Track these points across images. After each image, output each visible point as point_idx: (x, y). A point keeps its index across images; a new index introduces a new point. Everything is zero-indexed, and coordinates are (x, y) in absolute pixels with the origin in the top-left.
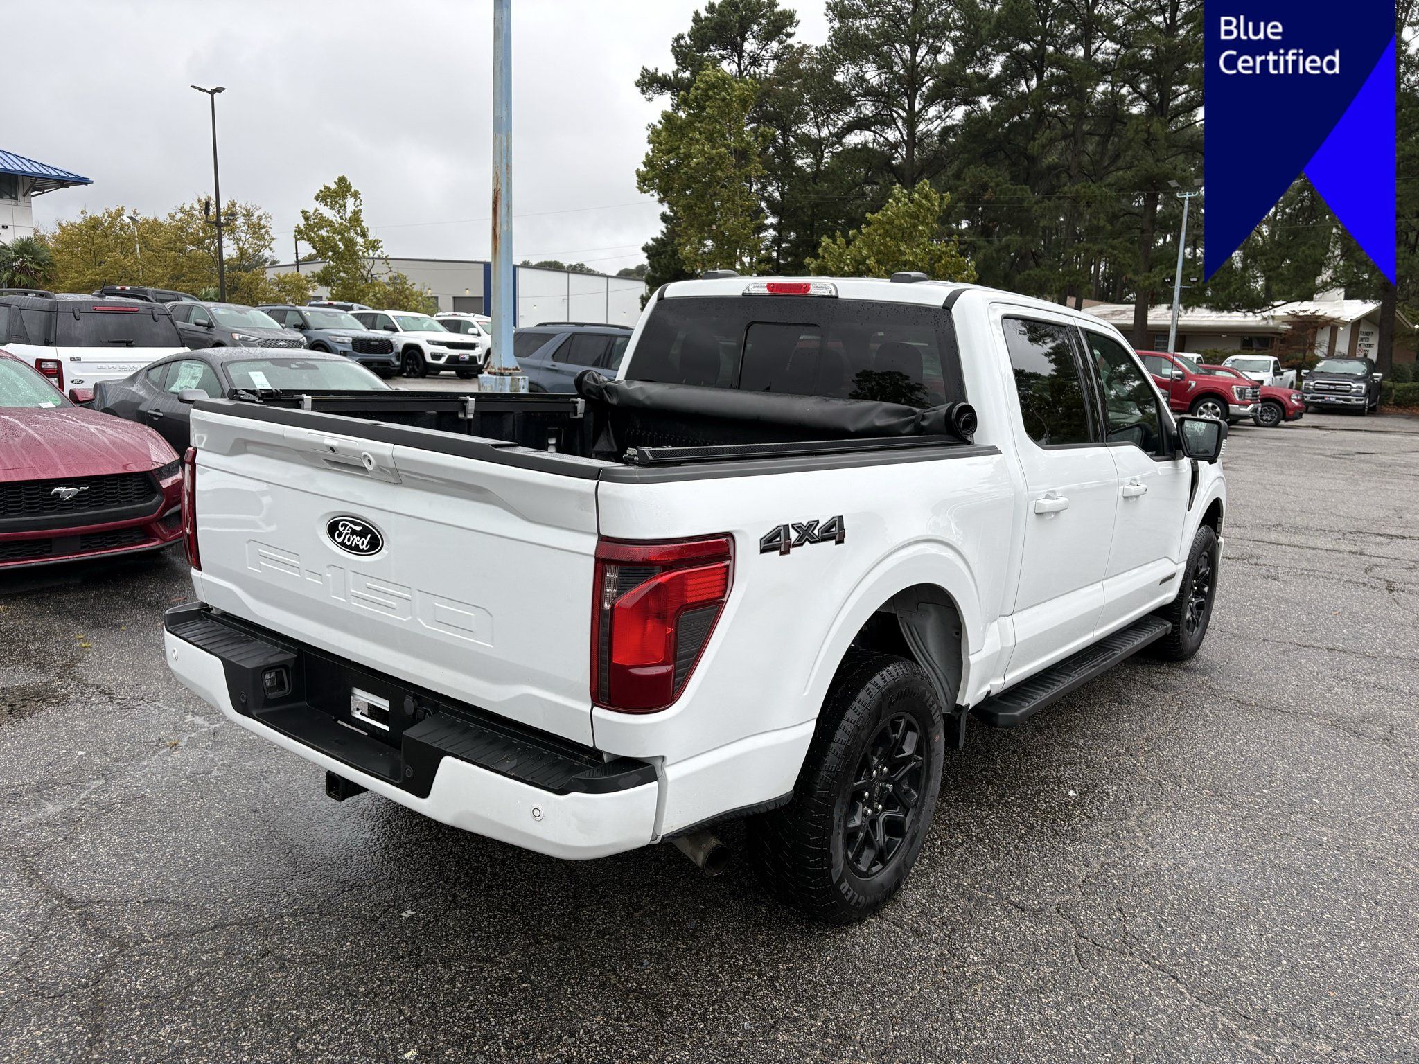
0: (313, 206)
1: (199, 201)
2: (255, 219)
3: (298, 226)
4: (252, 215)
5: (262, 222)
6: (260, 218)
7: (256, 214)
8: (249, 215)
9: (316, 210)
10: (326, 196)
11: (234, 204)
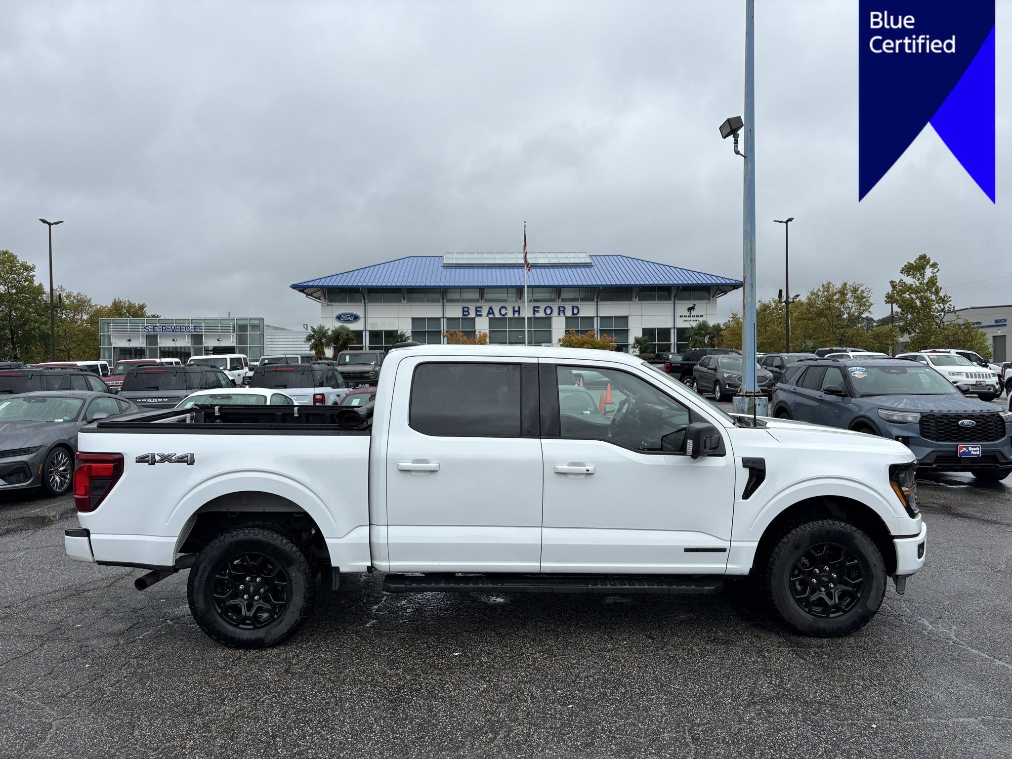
0: (898, 277)
1: (823, 286)
2: (859, 292)
3: (888, 293)
4: (858, 290)
5: (865, 295)
6: (862, 292)
7: (860, 289)
8: (855, 290)
9: (901, 280)
10: (909, 269)
11: (845, 285)
